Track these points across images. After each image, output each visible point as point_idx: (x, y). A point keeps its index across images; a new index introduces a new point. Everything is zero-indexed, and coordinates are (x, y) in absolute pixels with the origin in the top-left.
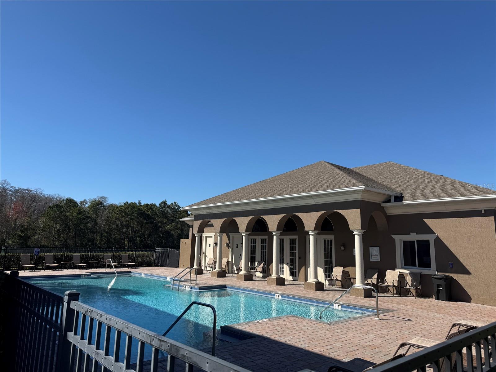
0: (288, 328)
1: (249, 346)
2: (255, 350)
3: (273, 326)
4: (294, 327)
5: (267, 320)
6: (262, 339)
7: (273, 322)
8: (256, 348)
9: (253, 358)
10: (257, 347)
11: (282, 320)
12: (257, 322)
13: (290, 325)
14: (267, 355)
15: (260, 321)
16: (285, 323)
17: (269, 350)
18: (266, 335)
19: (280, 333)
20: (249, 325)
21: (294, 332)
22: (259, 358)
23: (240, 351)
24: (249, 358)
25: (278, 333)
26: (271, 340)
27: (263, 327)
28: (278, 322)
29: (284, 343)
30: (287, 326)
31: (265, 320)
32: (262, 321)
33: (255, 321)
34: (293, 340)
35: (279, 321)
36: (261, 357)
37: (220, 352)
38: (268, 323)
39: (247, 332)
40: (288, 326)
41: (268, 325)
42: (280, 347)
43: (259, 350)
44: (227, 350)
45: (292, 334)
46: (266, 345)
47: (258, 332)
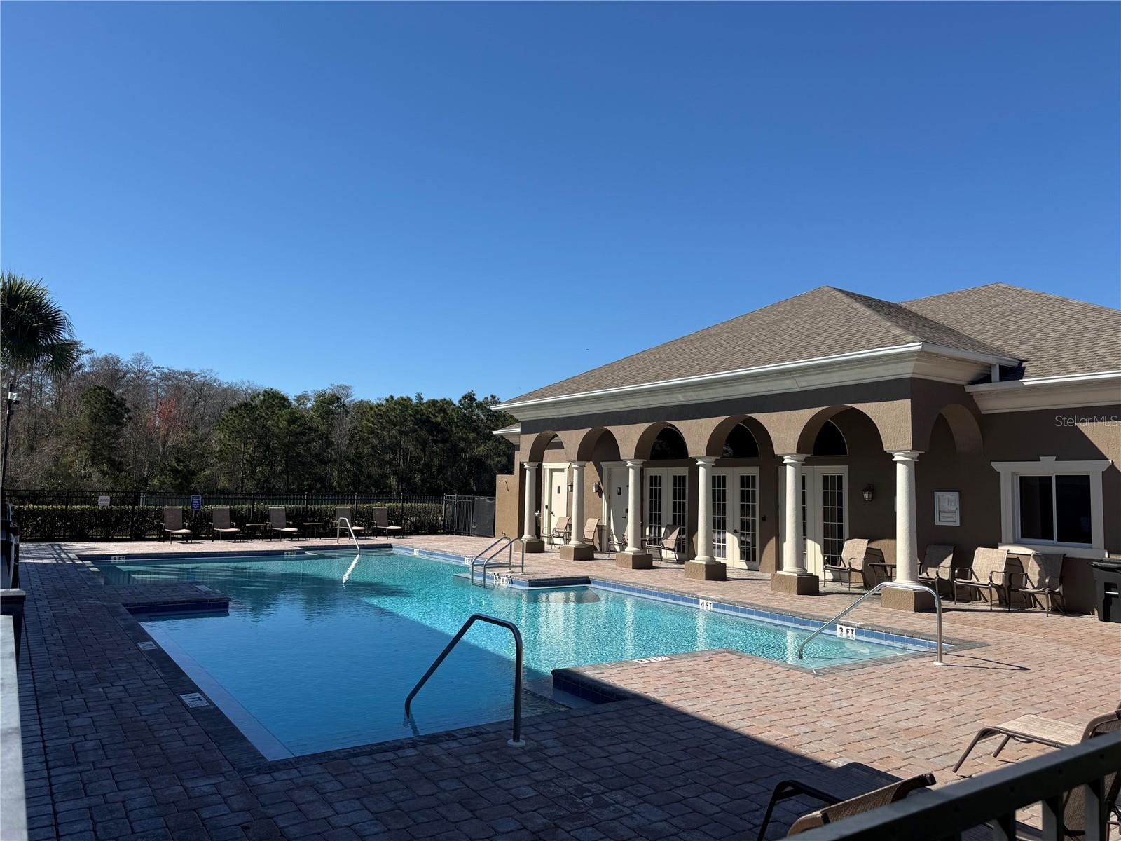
0: (711, 680)
1: (608, 719)
2: (618, 728)
3: (677, 674)
4: (727, 679)
5: (664, 658)
6: (642, 704)
7: (677, 665)
8: (623, 725)
9: (611, 749)
10: (625, 723)
11: (700, 660)
12: (640, 662)
13: (717, 672)
14: (644, 743)
15: (647, 662)
16: (707, 667)
17: (653, 730)
18: (654, 695)
19: (689, 690)
20: (619, 669)
21: (723, 690)
22: (624, 750)
23: (584, 730)
24: (599, 747)
25: (684, 690)
26: (663, 706)
27: (653, 674)
28: (689, 663)
29: (693, 714)
30: (710, 675)
31: (659, 659)
32: (653, 661)
33: (636, 661)
34: (717, 709)
35: (692, 663)
36: (629, 746)
37: (535, 731)
38: (665, 665)
39: (610, 686)
40: (711, 676)
41: (664, 671)
42: (681, 724)
43: (628, 731)
44: (551, 728)
45: (718, 693)
46: (648, 719)
47: (636, 686)
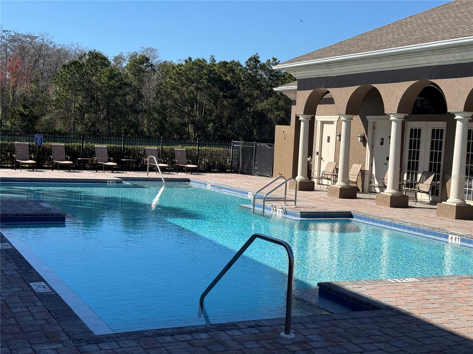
0: (455, 299)
1: (363, 323)
2: (372, 331)
3: (425, 293)
4: (469, 299)
5: (414, 280)
6: (394, 314)
7: (426, 285)
8: (376, 329)
9: (365, 346)
10: (379, 327)
11: (446, 283)
12: (393, 281)
13: (461, 294)
14: (394, 344)
15: (399, 281)
16: (453, 289)
17: (402, 335)
18: (405, 308)
19: (434, 306)
20: (374, 285)
21: (465, 307)
22: (376, 348)
23: (343, 330)
24: (356, 345)
25: (431, 306)
26: (412, 317)
27: (404, 291)
28: (436, 285)
29: (437, 325)
30: (454, 295)
31: (410, 280)
32: (404, 281)
33: (390, 280)
34: (459, 322)
35: (439, 285)
36: (381, 346)
37: (303, 327)
38: (415, 285)
39: (367, 298)
40: (456, 296)
41: (414, 290)
42: (427, 332)
43: (381, 333)
44: (316, 326)
45: (461, 310)
46: (398, 326)
47: (389, 300)
